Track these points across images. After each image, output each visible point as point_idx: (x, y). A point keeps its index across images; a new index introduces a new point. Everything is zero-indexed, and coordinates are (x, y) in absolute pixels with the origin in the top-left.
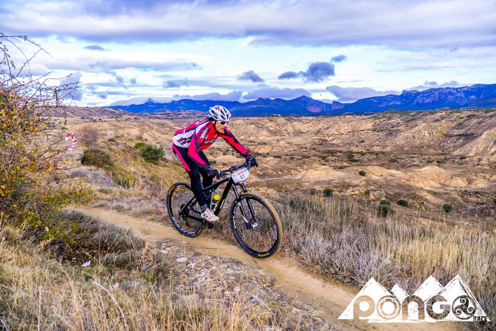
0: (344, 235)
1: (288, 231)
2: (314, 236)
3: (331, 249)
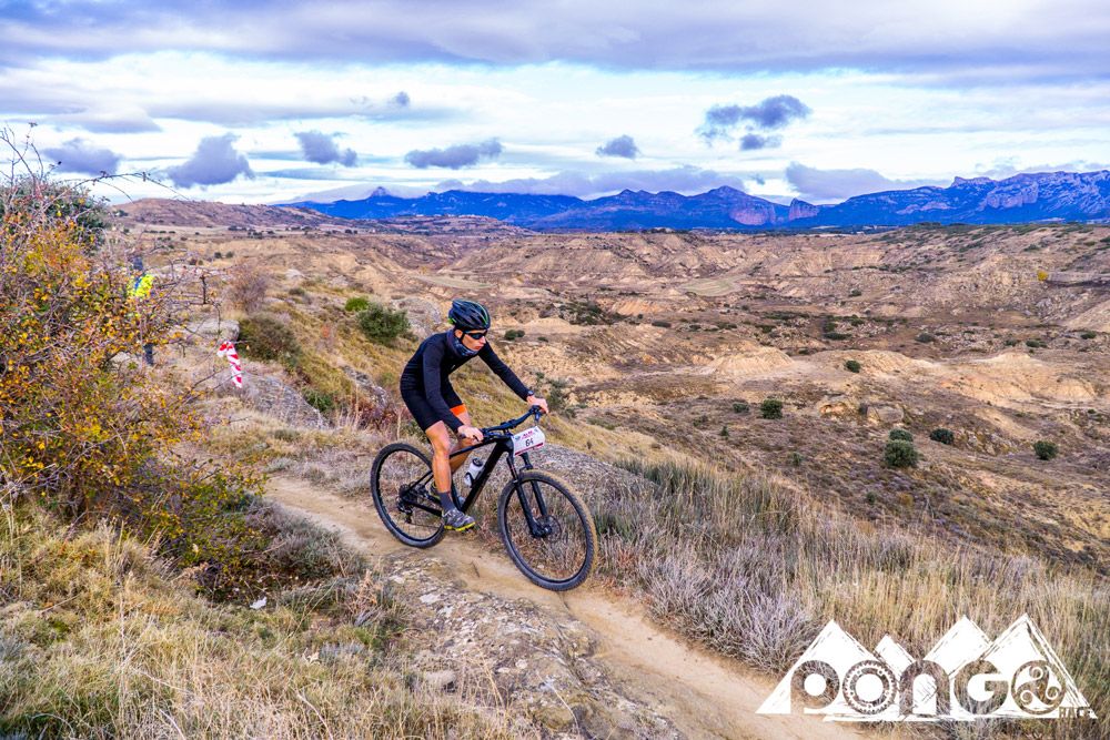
3: (709, 585)
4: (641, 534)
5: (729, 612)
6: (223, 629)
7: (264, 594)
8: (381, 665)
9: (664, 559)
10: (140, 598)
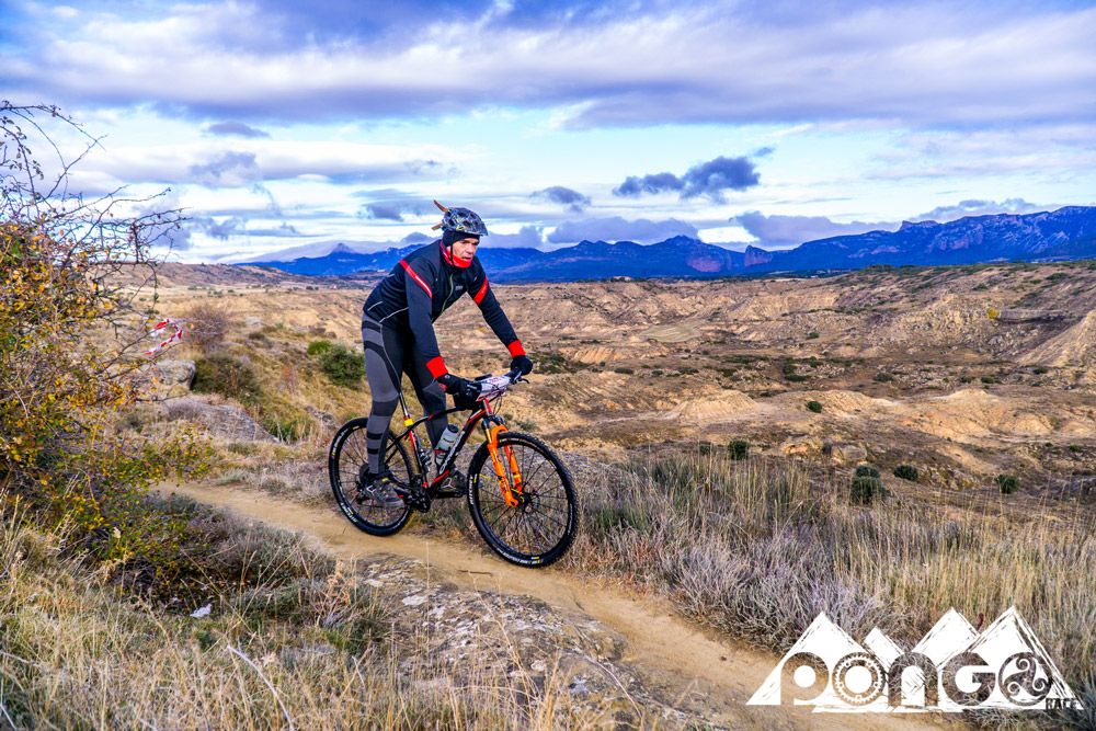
0: (777, 544)
1: (651, 535)
2: (710, 546)
3: (749, 573)
4: (658, 526)
7: (208, 603)
9: (689, 550)
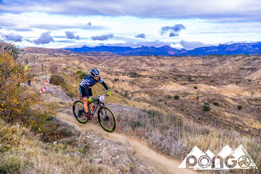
1: (144, 128)
3: (162, 138)
4: (146, 126)
5: (167, 144)
6: (46, 149)
7: (56, 140)
8: (84, 157)
9: (151, 132)
10: (26, 141)
